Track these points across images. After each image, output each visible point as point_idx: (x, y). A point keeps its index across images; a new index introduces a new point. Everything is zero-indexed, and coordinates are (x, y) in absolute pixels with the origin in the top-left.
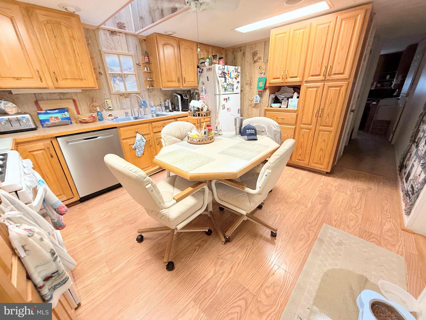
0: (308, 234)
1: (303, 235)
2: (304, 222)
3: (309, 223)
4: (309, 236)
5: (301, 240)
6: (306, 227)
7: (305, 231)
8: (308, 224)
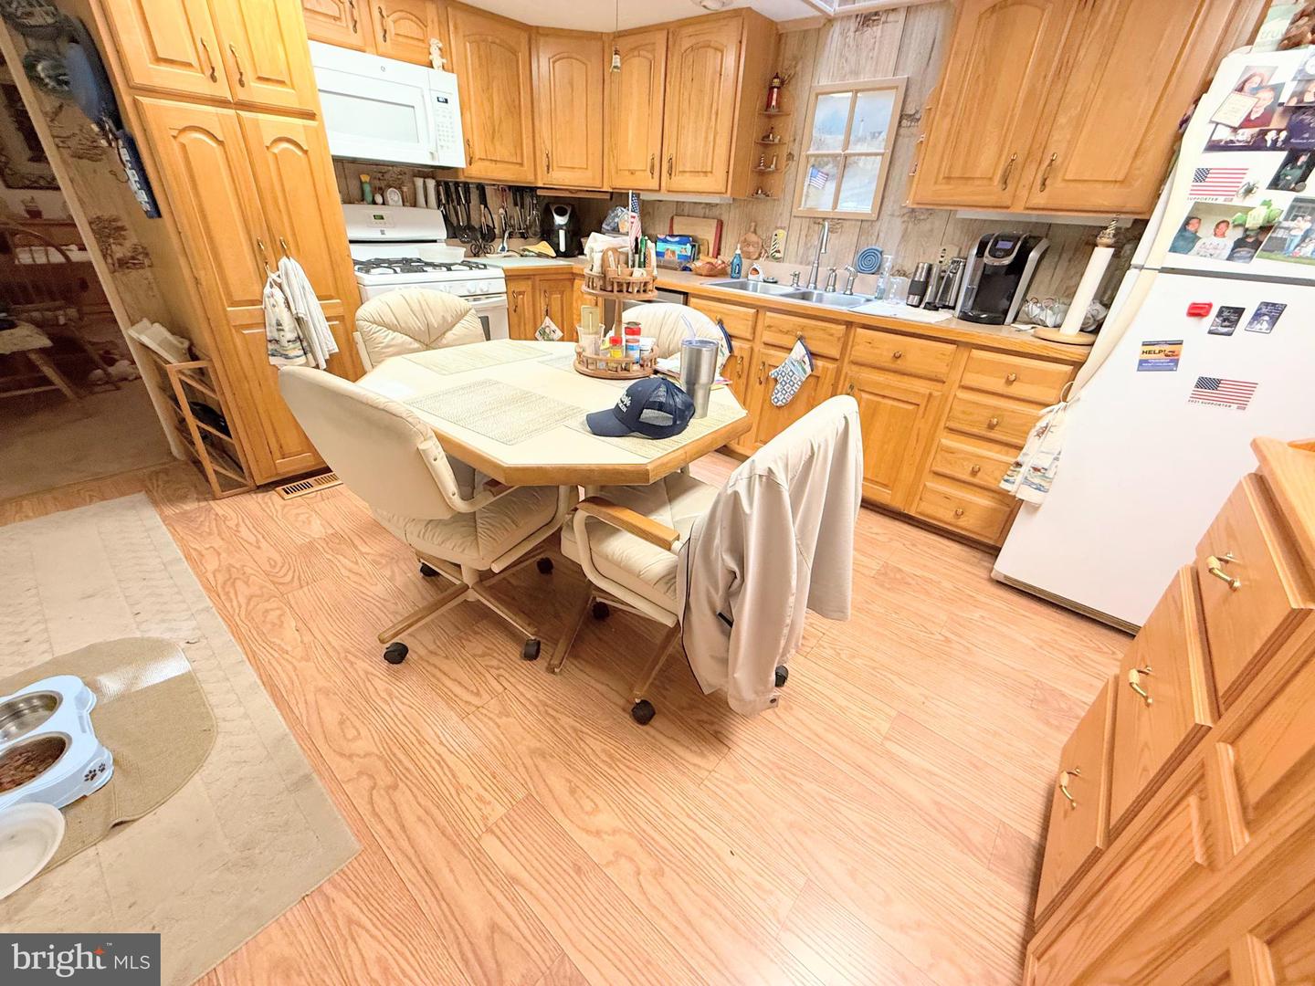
0: (350, 757)
1: (354, 739)
2: (407, 769)
3: (395, 787)
4: (342, 755)
5: (341, 723)
6: (380, 765)
7: (367, 755)
8: (389, 780)
